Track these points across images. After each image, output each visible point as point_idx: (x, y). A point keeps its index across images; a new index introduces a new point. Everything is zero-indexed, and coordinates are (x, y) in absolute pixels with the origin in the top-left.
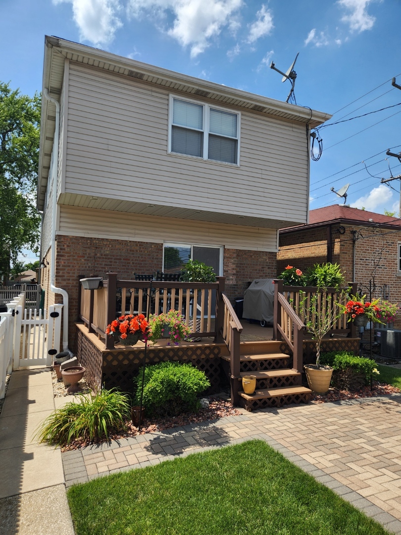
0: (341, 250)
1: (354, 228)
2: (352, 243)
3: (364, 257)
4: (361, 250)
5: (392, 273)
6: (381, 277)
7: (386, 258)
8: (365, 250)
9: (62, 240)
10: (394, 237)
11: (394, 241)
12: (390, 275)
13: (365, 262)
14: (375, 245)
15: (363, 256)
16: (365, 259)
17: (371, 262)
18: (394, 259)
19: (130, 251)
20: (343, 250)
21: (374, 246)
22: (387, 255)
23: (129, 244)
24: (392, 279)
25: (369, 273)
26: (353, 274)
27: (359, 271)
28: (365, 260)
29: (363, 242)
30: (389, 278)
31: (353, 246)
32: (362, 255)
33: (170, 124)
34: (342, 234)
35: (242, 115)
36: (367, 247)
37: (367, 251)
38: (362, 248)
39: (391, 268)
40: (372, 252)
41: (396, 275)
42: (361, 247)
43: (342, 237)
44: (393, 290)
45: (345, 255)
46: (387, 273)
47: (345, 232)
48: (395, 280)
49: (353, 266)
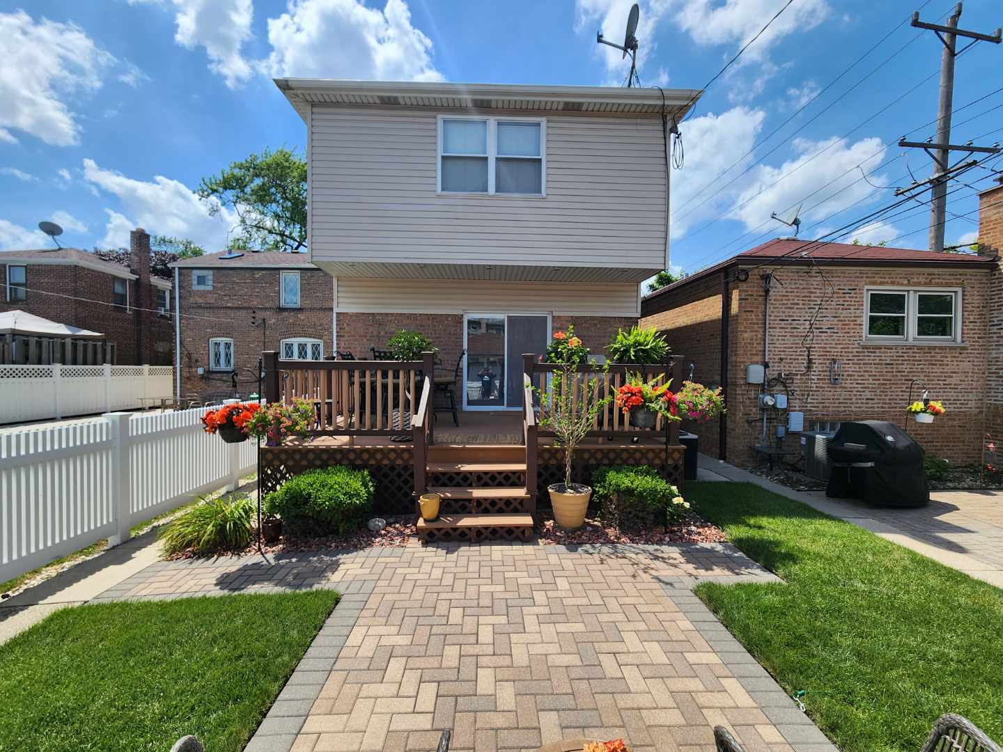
0: (740, 306)
1: (769, 269)
2: (763, 294)
3: (789, 316)
4: (783, 304)
5: (850, 340)
6: (825, 348)
7: (838, 315)
8: (791, 304)
9: (341, 318)
10: (856, 280)
11: (857, 285)
12: (846, 344)
13: (791, 324)
14: (812, 295)
15: (786, 314)
16: (790, 319)
17: (804, 324)
18: (855, 317)
19: (421, 326)
20: (743, 307)
21: (810, 297)
22: (840, 311)
23: (419, 318)
24: (850, 350)
25: (798, 341)
26: (765, 344)
27: (778, 340)
28: (790, 322)
29: (787, 292)
30: (842, 348)
31: (766, 299)
32: (784, 312)
33: (440, 153)
34: (743, 281)
35: (548, 121)
36: (796, 299)
37: (796, 307)
38: (786, 302)
39: (849, 333)
40: (806, 307)
41: (859, 344)
42: (782, 300)
43: (744, 286)
44: (853, 369)
45: (750, 314)
46: (838, 340)
47: (746, 279)
48: (857, 352)
49: (765, 331)
